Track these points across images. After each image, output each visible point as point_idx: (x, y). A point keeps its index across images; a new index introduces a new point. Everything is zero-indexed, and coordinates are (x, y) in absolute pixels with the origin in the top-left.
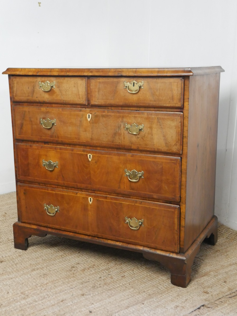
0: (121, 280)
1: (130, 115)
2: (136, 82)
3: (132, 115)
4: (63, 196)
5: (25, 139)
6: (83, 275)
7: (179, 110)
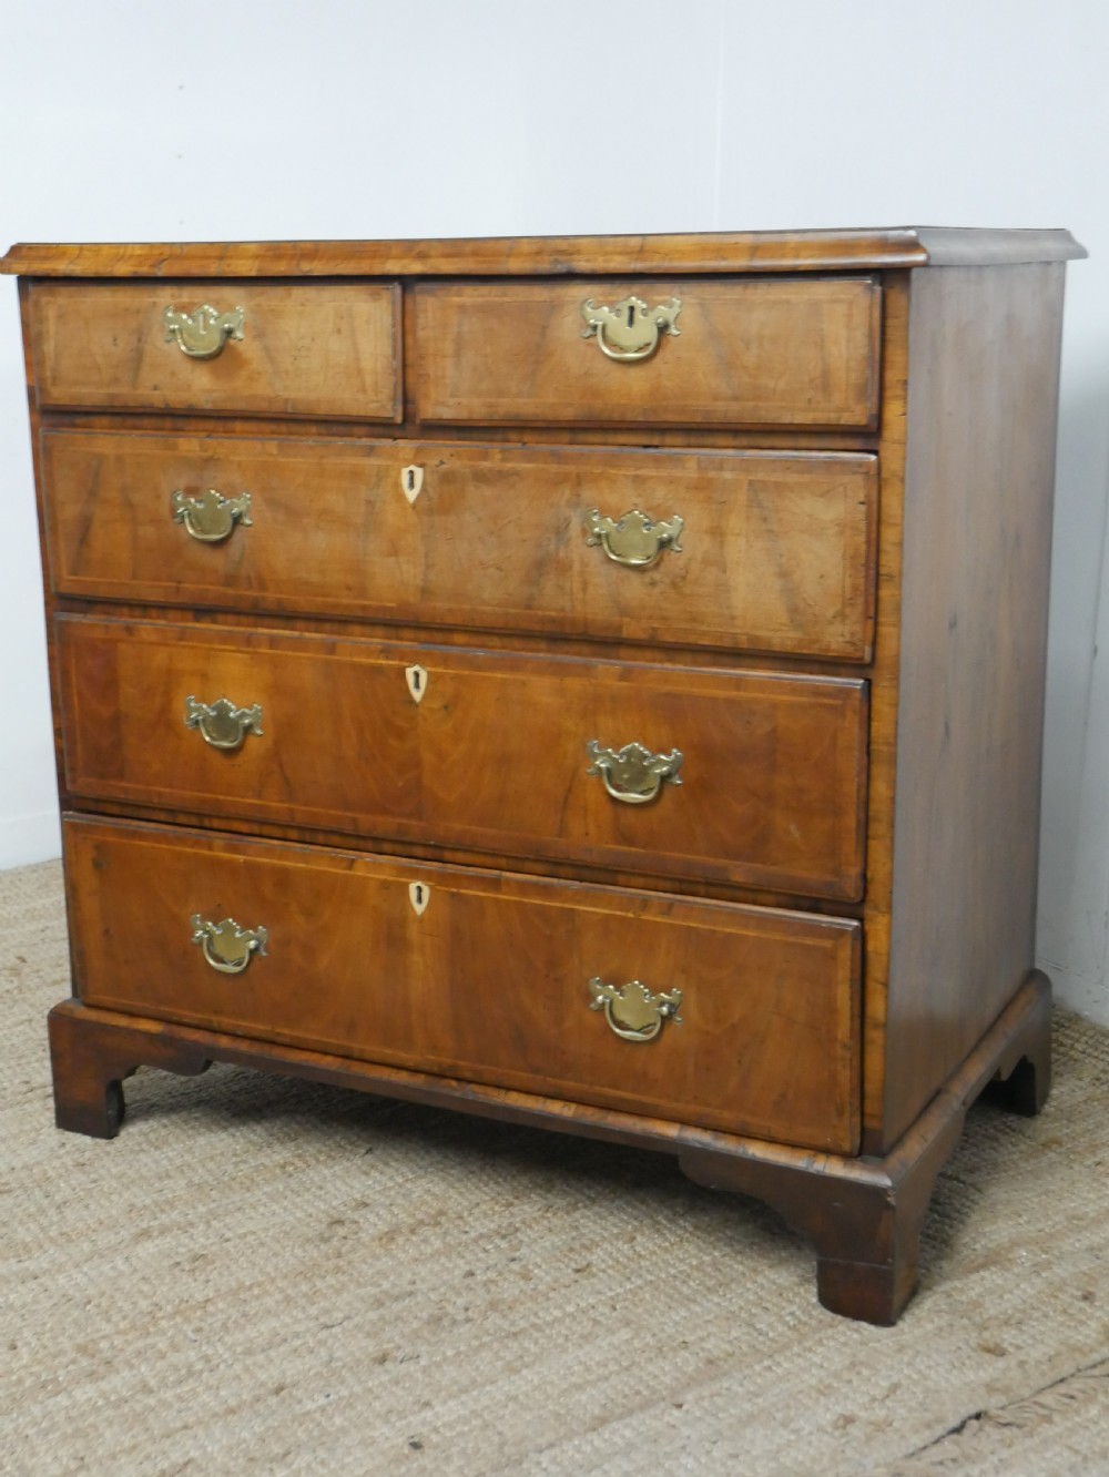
0: (572, 1289)
1: (613, 471)
2: (644, 306)
3: (622, 472)
4: (283, 879)
5: (102, 592)
6: (387, 1262)
7: (857, 444)
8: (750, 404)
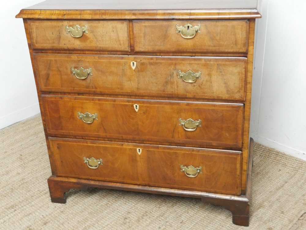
1: (184, 62)
2: (191, 26)
3: (187, 62)
4: (105, 149)
5: (53, 90)
8: (218, 48)
